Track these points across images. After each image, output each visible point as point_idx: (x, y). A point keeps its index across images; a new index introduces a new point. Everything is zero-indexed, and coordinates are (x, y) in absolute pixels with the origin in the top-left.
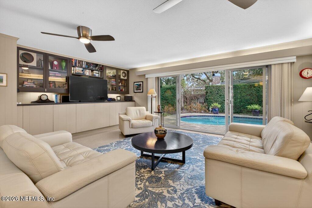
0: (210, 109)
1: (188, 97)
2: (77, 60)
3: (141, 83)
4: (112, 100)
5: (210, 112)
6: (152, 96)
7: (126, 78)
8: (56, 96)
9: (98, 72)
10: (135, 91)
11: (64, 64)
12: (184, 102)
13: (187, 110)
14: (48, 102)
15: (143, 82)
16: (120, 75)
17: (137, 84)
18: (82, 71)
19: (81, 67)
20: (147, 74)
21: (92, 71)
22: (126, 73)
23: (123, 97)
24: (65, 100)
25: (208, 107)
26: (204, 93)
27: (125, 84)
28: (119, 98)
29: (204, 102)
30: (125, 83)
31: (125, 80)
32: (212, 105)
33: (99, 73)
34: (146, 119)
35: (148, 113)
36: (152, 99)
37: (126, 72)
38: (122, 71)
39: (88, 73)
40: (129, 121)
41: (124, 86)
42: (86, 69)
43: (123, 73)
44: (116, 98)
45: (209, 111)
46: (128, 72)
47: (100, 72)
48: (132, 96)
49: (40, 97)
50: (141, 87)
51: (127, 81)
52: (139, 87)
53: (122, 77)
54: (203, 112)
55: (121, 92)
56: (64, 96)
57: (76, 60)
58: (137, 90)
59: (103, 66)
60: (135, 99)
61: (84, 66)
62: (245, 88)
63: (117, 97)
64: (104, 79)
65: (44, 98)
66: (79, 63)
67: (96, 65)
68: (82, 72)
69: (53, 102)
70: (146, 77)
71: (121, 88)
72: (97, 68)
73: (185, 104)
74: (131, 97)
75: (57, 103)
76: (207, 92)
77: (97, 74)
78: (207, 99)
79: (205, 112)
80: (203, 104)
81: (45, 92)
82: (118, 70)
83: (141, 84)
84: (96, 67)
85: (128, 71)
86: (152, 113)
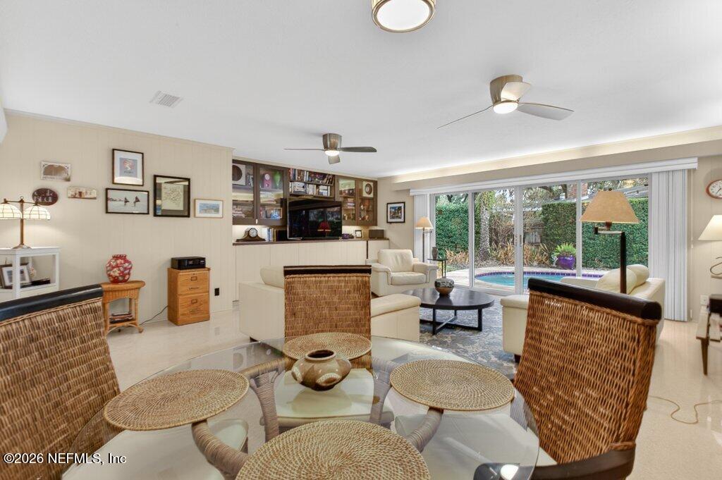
0: (555, 258)
1: (500, 229)
2: (297, 171)
3: (402, 205)
4: (349, 237)
5: (554, 265)
6: (424, 229)
7: (371, 196)
8: (269, 231)
9: (326, 187)
10: (389, 220)
11: (278, 178)
12: (491, 242)
13: (498, 259)
14: (256, 240)
15: (404, 203)
16: (361, 191)
17: (393, 208)
18: (303, 187)
19: (302, 181)
20: (413, 189)
21: (318, 186)
22: (372, 186)
23: (366, 231)
24: (281, 237)
25: (550, 254)
26: (540, 219)
27: (371, 207)
28: (359, 234)
29: (539, 241)
30: (369, 206)
31: (369, 199)
32: (559, 248)
33: (327, 190)
34: (413, 271)
35: (417, 261)
36: (423, 235)
37: (372, 184)
38: (365, 183)
39: (311, 190)
40: (387, 272)
41: (368, 211)
42: (309, 184)
43: (367, 186)
44: (354, 234)
45: (552, 262)
46: (374, 185)
47: (329, 187)
48: (384, 229)
49: (248, 233)
50: (401, 212)
51: (374, 201)
52: (397, 213)
53: (365, 195)
54: (535, 263)
55: (363, 223)
56: (279, 231)
57: (295, 170)
58: (393, 218)
59: (334, 176)
60: (388, 234)
61: (306, 178)
62: (643, 209)
63: (356, 231)
64: (336, 200)
65: (253, 234)
66: (299, 174)
67: (323, 176)
68: (303, 190)
69: (264, 240)
70: (411, 194)
71: (363, 214)
72: (325, 181)
73: (494, 245)
74: (382, 231)
75: (269, 243)
76: (546, 220)
77: (325, 191)
78: (547, 235)
79: (541, 264)
80: (538, 246)
81: (255, 224)
82: (358, 181)
83: (401, 207)
84: (323, 179)
85: (375, 183)
86: (424, 261)
